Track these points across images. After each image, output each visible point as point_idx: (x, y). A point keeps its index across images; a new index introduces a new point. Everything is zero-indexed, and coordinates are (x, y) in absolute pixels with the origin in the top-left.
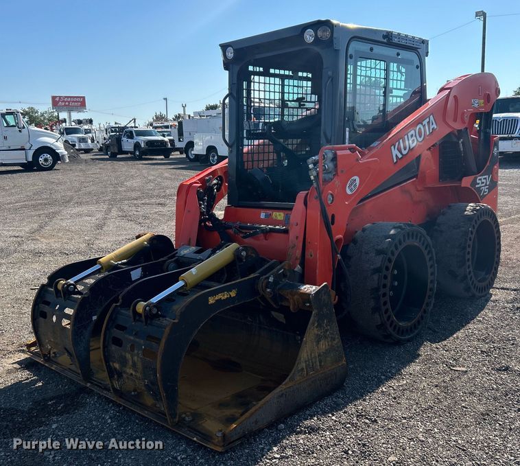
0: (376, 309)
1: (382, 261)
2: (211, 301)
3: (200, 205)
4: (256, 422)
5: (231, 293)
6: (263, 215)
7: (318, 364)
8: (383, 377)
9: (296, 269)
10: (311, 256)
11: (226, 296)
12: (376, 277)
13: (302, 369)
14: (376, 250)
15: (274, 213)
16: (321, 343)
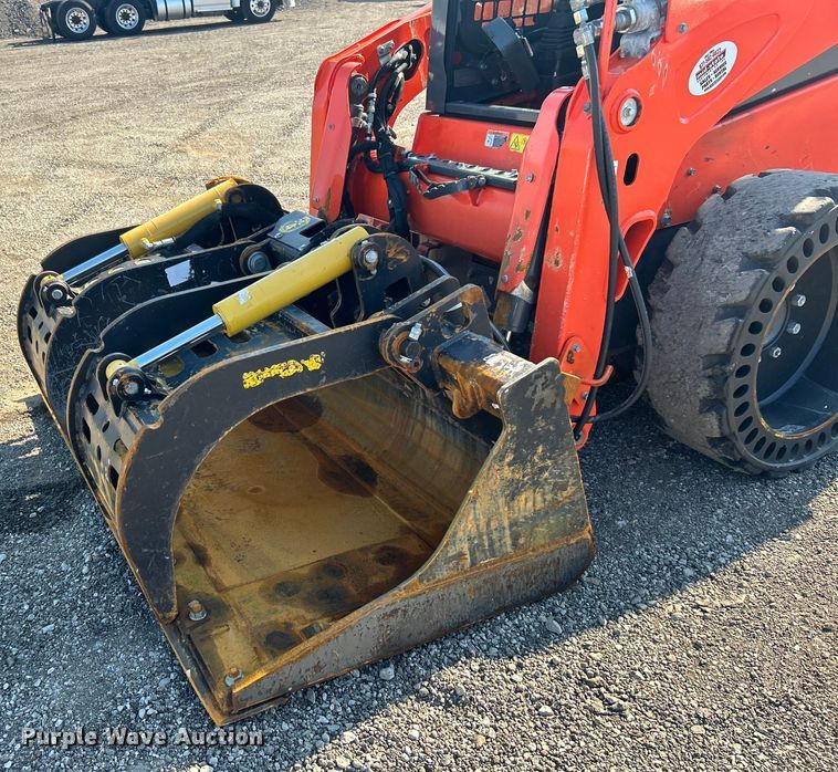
0: (714, 404)
1: (753, 288)
2: (251, 380)
3: (355, 113)
4: (318, 668)
5: (307, 363)
6: (489, 141)
7: (508, 541)
8: (689, 572)
9: (516, 292)
10: (557, 263)
11: (292, 371)
12: (726, 327)
13: (461, 555)
14: (746, 255)
15: (514, 136)
16: (523, 497)
